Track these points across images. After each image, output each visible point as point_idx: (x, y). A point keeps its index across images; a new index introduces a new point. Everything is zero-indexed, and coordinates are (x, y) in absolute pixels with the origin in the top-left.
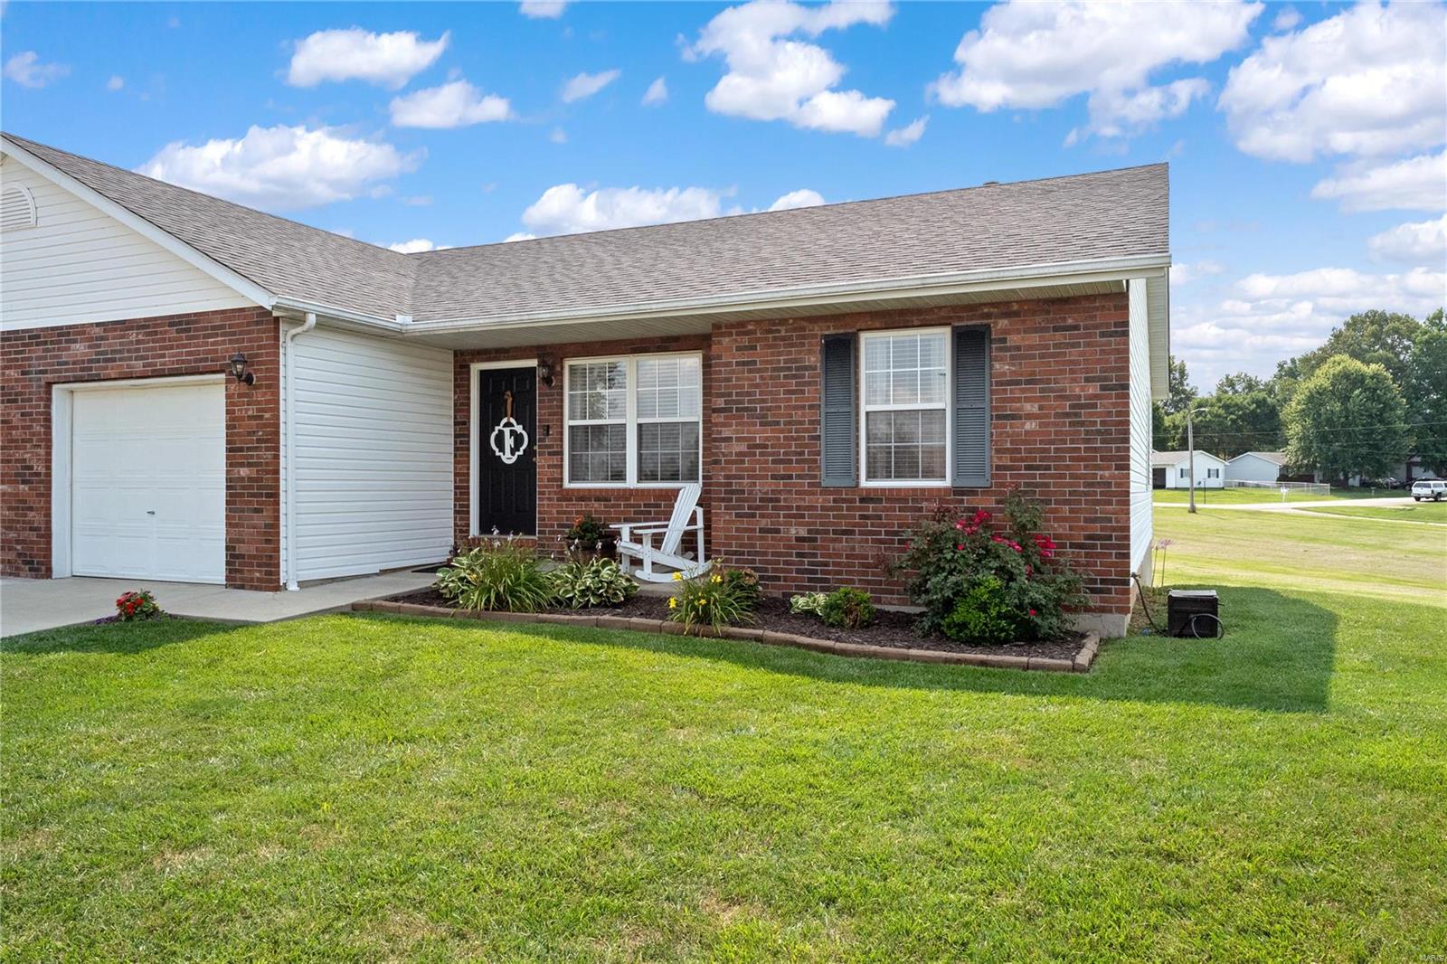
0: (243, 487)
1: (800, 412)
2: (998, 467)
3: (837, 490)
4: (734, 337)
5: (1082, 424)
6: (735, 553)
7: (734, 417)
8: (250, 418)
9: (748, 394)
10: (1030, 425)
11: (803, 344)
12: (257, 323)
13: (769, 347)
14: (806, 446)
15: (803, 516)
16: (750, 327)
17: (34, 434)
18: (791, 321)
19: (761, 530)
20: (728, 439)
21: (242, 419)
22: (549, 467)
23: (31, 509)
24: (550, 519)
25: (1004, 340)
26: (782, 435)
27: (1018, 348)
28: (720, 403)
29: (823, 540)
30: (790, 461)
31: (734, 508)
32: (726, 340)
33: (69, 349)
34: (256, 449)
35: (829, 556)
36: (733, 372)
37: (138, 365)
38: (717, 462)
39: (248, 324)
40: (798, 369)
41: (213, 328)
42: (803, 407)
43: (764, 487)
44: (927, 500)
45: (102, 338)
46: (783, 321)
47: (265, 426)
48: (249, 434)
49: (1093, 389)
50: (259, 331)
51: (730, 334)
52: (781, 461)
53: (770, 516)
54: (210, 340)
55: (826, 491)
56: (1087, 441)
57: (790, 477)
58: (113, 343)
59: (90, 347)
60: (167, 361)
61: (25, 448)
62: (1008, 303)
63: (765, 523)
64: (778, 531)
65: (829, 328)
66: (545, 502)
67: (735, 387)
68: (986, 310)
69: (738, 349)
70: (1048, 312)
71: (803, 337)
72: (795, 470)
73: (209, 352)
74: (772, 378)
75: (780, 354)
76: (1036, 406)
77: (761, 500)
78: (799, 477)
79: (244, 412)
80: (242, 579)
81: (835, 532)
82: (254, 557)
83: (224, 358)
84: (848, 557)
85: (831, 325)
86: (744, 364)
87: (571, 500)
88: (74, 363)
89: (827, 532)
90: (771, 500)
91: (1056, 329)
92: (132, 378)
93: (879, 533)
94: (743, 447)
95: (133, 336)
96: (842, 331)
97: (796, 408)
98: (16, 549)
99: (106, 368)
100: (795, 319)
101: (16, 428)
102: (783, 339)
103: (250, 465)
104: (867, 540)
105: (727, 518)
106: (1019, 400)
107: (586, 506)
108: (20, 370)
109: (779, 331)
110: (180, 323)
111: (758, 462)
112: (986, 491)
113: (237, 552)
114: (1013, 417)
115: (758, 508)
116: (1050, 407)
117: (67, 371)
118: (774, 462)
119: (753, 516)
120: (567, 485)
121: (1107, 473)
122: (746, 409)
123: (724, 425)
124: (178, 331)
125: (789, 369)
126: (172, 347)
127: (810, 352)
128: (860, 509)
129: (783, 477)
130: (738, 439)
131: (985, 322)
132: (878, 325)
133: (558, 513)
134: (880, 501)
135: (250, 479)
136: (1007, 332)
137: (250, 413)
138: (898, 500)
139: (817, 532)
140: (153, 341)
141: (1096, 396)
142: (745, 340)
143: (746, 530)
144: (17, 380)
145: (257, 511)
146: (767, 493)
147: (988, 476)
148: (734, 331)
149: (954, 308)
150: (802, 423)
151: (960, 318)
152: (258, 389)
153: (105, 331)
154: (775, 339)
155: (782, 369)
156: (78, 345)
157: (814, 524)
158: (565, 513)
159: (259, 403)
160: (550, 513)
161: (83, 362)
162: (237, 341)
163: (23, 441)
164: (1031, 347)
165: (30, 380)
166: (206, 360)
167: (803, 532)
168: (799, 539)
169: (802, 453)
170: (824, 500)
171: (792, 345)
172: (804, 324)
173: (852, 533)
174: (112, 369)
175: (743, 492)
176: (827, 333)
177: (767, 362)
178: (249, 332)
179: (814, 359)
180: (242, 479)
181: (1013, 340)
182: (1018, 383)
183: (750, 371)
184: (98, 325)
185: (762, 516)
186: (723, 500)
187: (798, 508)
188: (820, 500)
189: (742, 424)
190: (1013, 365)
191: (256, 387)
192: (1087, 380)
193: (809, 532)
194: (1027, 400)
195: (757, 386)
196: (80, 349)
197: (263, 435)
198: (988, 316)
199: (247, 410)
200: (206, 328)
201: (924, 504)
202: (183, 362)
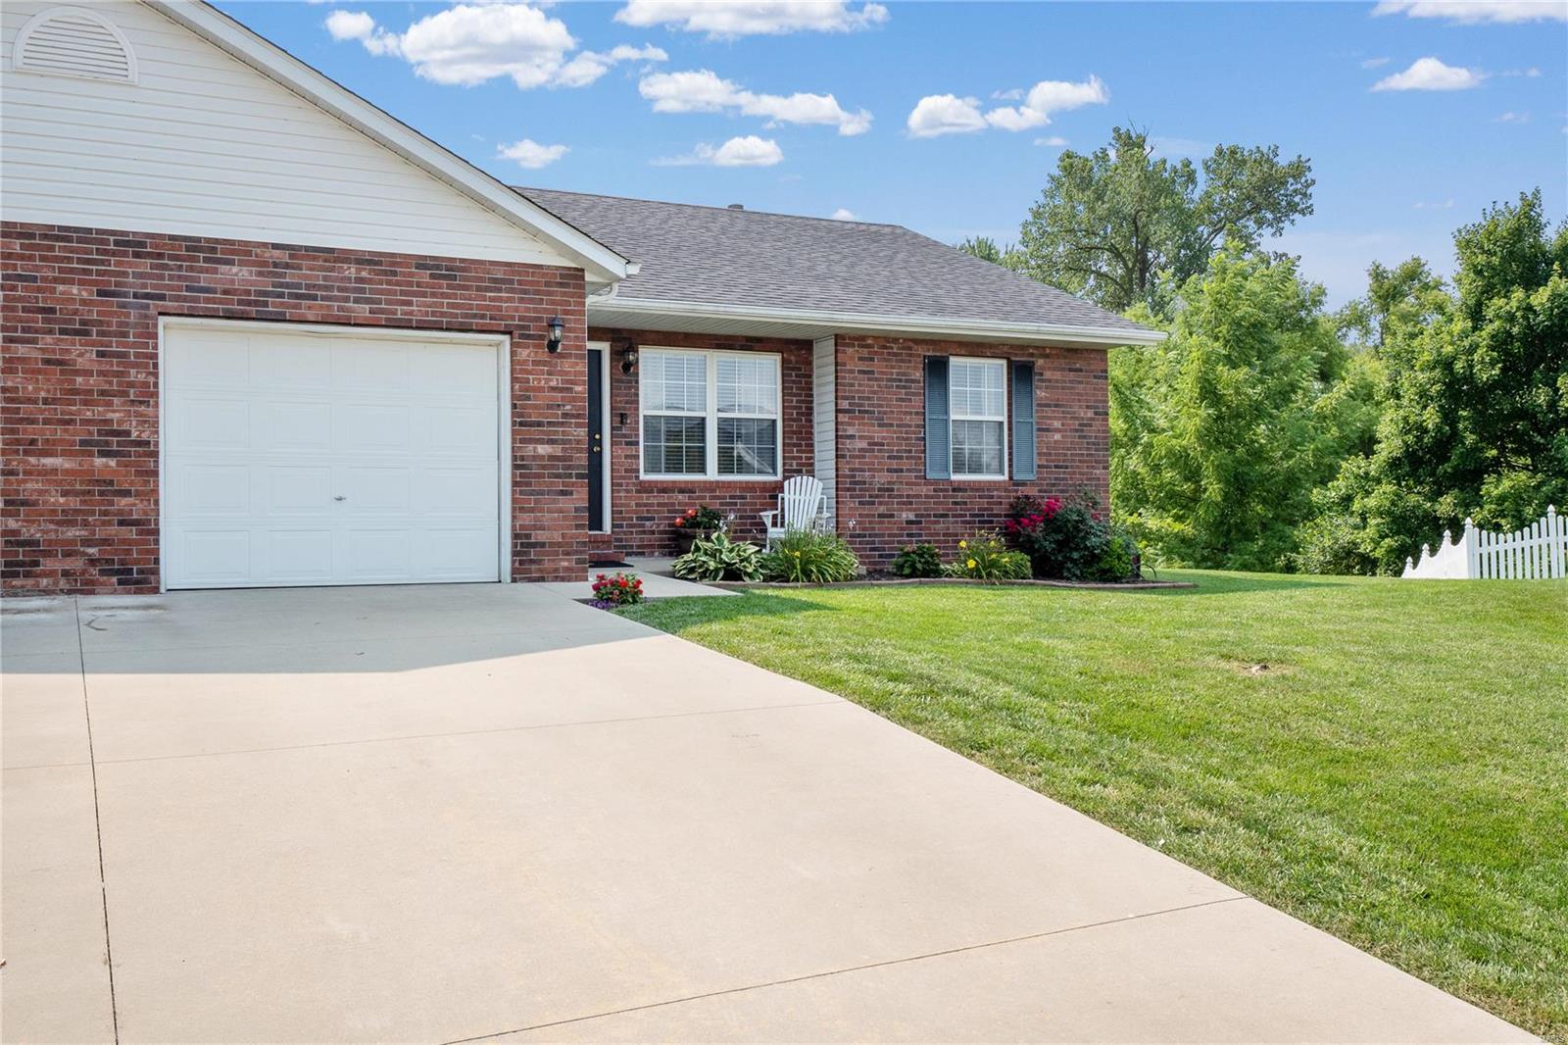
0: (544, 467)
1: (908, 417)
2: (1039, 466)
3: (936, 482)
4: (857, 348)
5: (1085, 437)
6: (859, 536)
7: (857, 418)
8: (553, 389)
9: (869, 398)
10: (1057, 437)
11: (910, 361)
12: (561, 285)
13: (885, 360)
14: (913, 445)
15: (911, 503)
16: (869, 342)
17: (131, 385)
18: (901, 341)
19: (880, 516)
20: (852, 437)
21: (541, 389)
22: (627, 457)
23: (126, 493)
24: (627, 512)
25: (1041, 374)
26: (895, 436)
27: (1050, 381)
28: (845, 404)
29: (927, 522)
30: (901, 458)
31: (858, 496)
32: (850, 350)
33: (216, 271)
34: (562, 424)
35: (931, 535)
36: (855, 378)
37: (363, 310)
38: (844, 456)
39: (547, 284)
40: (906, 381)
41: (495, 281)
42: (911, 413)
43: (882, 478)
44: (997, 490)
45: (287, 266)
46: (895, 340)
47: (574, 399)
48: (550, 407)
49: (1090, 414)
50: (564, 294)
51: (854, 346)
52: (895, 458)
53: (887, 503)
54: (488, 294)
55: (928, 483)
56: (1088, 449)
57: (902, 471)
58: (306, 274)
59: (260, 274)
60: (418, 308)
61: (110, 404)
62: (1044, 348)
63: (882, 509)
64: (892, 516)
65: (929, 350)
66: (622, 494)
67: (858, 391)
68: (1031, 351)
69: (860, 359)
70: (1066, 358)
71: (911, 355)
72: (905, 464)
73: (488, 308)
74: (887, 387)
75: (893, 367)
76: (1060, 422)
77: (880, 490)
78: (908, 470)
79: (543, 382)
80: (540, 570)
81: (935, 516)
82: (559, 544)
83: (513, 318)
84: (944, 535)
85: (931, 347)
86: (864, 372)
87: (652, 492)
88: (225, 292)
89: (929, 516)
90: (888, 490)
91: (1070, 370)
92: (349, 324)
93: (965, 516)
94: (864, 444)
95: (351, 271)
96: (938, 354)
97: (906, 413)
98: (86, 554)
99: (297, 307)
100: (905, 340)
101: (88, 373)
102: (895, 355)
103: (551, 442)
104: (957, 522)
105: (852, 505)
106: (1050, 418)
107: (668, 498)
108: (95, 289)
109: (892, 348)
110: (438, 267)
111: (876, 458)
112: (1033, 483)
113: (533, 541)
114: (1048, 430)
115: (877, 496)
116: (1069, 425)
117: (207, 300)
118: (889, 457)
119: (873, 503)
120: (643, 476)
121: (1098, 472)
122: (867, 412)
123: (849, 424)
124: (432, 276)
125: (900, 380)
126: (424, 295)
127: (916, 368)
128: (953, 497)
129: (896, 471)
130: (861, 437)
131: (1031, 359)
132: (963, 352)
133: (637, 505)
134: (965, 490)
135: (551, 458)
136: (1043, 368)
137: (553, 384)
138: (977, 490)
139: (922, 516)
140: (389, 283)
141: (1092, 419)
142: (865, 352)
143: (867, 516)
144: (84, 302)
145: (563, 493)
146: (883, 484)
147: (1035, 472)
148: (856, 343)
149: (1012, 346)
150: (910, 426)
151: (1016, 355)
152: (564, 358)
153: (291, 257)
154: (889, 354)
155: (895, 380)
156: (235, 269)
157: (920, 509)
158: (645, 505)
159: (567, 373)
160: (628, 505)
161: (248, 292)
162: (531, 301)
163: (103, 393)
164: (1057, 381)
165: (124, 306)
166: (483, 317)
167: (912, 517)
168: (908, 522)
169: (910, 451)
170: (928, 490)
171: (902, 361)
172: (911, 344)
173: (947, 516)
174: (309, 308)
175: (865, 483)
176: (928, 354)
177: (882, 373)
178: (549, 293)
179: (918, 375)
180: (542, 457)
181: (1048, 374)
182: (1048, 406)
183: (869, 379)
184: (275, 246)
185: (880, 503)
186: (848, 490)
187: (908, 496)
188: (924, 490)
189: (864, 425)
190: (1047, 393)
191: (561, 356)
192: (1088, 407)
193: (917, 516)
194: (1055, 418)
195: (875, 392)
196: (240, 274)
197: (571, 410)
198: (1032, 355)
199: (547, 381)
200: (481, 279)
201: (995, 493)
202: (443, 314)
